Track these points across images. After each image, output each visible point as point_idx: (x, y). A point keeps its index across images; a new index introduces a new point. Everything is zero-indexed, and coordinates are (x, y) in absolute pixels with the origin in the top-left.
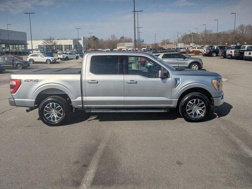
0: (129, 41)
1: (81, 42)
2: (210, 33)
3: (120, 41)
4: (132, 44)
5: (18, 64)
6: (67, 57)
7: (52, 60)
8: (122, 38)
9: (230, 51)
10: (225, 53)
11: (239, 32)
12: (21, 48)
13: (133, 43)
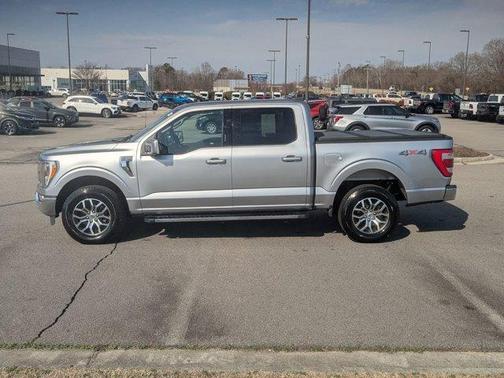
0: (238, 76)
1: (145, 75)
2: (397, 66)
3: (220, 76)
4: (244, 83)
5: (56, 116)
6: (136, 105)
7: (113, 111)
8: (224, 69)
9: (467, 104)
10: (456, 107)
11: (456, 66)
12: (28, 83)
13: (246, 82)
